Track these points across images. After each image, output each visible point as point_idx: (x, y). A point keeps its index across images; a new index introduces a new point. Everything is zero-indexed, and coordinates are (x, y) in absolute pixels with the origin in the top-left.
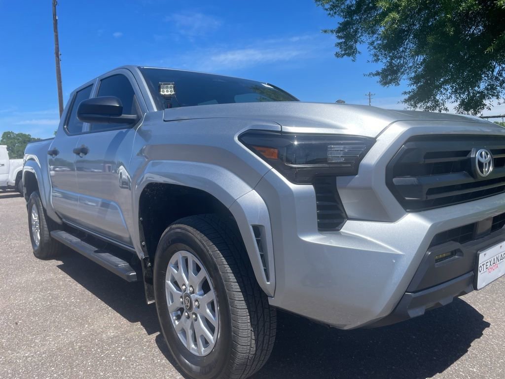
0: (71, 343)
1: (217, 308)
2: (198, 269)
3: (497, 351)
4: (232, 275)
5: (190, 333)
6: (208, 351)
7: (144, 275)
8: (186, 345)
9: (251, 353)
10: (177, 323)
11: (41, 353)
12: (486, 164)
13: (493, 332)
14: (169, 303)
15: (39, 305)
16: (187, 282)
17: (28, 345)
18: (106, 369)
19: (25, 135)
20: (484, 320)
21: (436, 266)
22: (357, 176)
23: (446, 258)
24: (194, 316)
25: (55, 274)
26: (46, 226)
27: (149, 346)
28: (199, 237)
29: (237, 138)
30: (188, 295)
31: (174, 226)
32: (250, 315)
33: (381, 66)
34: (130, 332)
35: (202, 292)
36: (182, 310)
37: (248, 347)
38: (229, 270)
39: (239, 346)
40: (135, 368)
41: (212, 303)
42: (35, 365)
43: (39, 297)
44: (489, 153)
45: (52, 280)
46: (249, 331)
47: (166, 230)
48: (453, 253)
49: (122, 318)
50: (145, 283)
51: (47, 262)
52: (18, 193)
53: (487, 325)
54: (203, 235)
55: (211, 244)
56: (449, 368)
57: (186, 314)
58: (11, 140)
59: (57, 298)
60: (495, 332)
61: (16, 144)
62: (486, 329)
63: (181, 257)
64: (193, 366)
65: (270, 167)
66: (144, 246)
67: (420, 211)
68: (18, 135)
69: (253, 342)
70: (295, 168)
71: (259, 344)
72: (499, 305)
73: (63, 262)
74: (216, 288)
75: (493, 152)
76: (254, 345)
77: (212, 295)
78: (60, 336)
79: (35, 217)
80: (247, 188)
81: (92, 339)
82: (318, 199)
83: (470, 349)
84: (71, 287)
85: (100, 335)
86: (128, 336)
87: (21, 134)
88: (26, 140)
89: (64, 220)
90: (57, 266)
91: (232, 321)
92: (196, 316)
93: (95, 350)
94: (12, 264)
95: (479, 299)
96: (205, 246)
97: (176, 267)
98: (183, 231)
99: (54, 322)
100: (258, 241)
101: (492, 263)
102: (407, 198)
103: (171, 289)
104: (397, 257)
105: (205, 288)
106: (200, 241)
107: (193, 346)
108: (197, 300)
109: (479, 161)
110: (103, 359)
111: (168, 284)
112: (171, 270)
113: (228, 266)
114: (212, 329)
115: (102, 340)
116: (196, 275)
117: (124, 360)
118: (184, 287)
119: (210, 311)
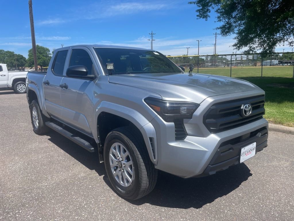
0: (65, 179)
1: (133, 168)
2: (125, 151)
3: (252, 187)
4: (140, 155)
5: (120, 177)
6: (129, 185)
7: (99, 150)
8: (118, 182)
9: (147, 186)
10: (114, 172)
11: (52, 183)
12: (248, 111)
13: (253, 178)
14: (111, 164)
15: (45, 160)
16: (120, 156)
17: (45, 180)
18: (83, 191)
19: (11, 52)
20: (250, 172)
21: (221, 155)
22: (192, 119)
23: (226, 151)
24: (123, 170)
25: (48, 143)
26: (41, 119)
27: (101, 181)
28: (126, 138)
29: (143, 100)
30: (120, 161)
31: (114, 132)
32: (147, 172)
33: (222, 24)
34: (91, 174)
35: (126, 161)
36: (117, 167)
37: (146, 184)
38: (138, 153)
39: (142, 184)
40: (96, 191)
41: (131, 166)
42: (51, 189)
43: (44, 156)
44: (250, 106)
45: (48, 147)
46: (147, 178)
47: (110, 133)
48: (230, 149)
49: (86, 168)
50: (99, 154)
51: (42, 136)
52: (13, 91)
53: (251, 175)
54: (128, 138)
55: (131, 142)
56: (230, 194)
57: (119, 169)
58: (2, 55)
59: (53, 157)
60: (254, 178)
61: (5, 57)
62: (250, 176)
63: (117, 145)
64: (122, 191)
65: (157, 114)
66: (99, 138)
67: (217, 133)
68: (6, 52)
69: (148, 182)
70: (167, 116)
71: (150, 183)
72: (259, 165)
73: (50, 137)
74: (133, 160)
75: (252, 104)
76: (148, 184)
77: (131, 162)
78: (59, 176)
79: (35, 113)
80: (148, 122)
81: (74, 177)
82: (176, 127)
83: (240, 186)
84: (58, 151)
85: (77, 176)
86: (90, 176)
87: (9, 51)
88: (12, 55)
89: (52, 117)
90: (48, 139)
91: (140, 174)
92: (124, 170)
93: (77, 183)
94: (24, 138)
95: (251, 162)
96: (128, 142)
97: (115, 149)
98: (118, 135)
99: (55, 169)
100: (151, 144)
101: (248, 152)
102: (211, 128)
103: (112, 157)
104: (205, 152)
105: (128, 159)
106: (127, 140)
107: (122, 182)
108: (124, 164)
109: (244, 110)
110: (81, 186)
111: (111, 156)
112: (112, 150)
113: (138, 152)
114: (131, 176)
115: (79, 178)
116: (124, 153)
117: (90, 187)
118: (118, 158)
119: (130, 169)
